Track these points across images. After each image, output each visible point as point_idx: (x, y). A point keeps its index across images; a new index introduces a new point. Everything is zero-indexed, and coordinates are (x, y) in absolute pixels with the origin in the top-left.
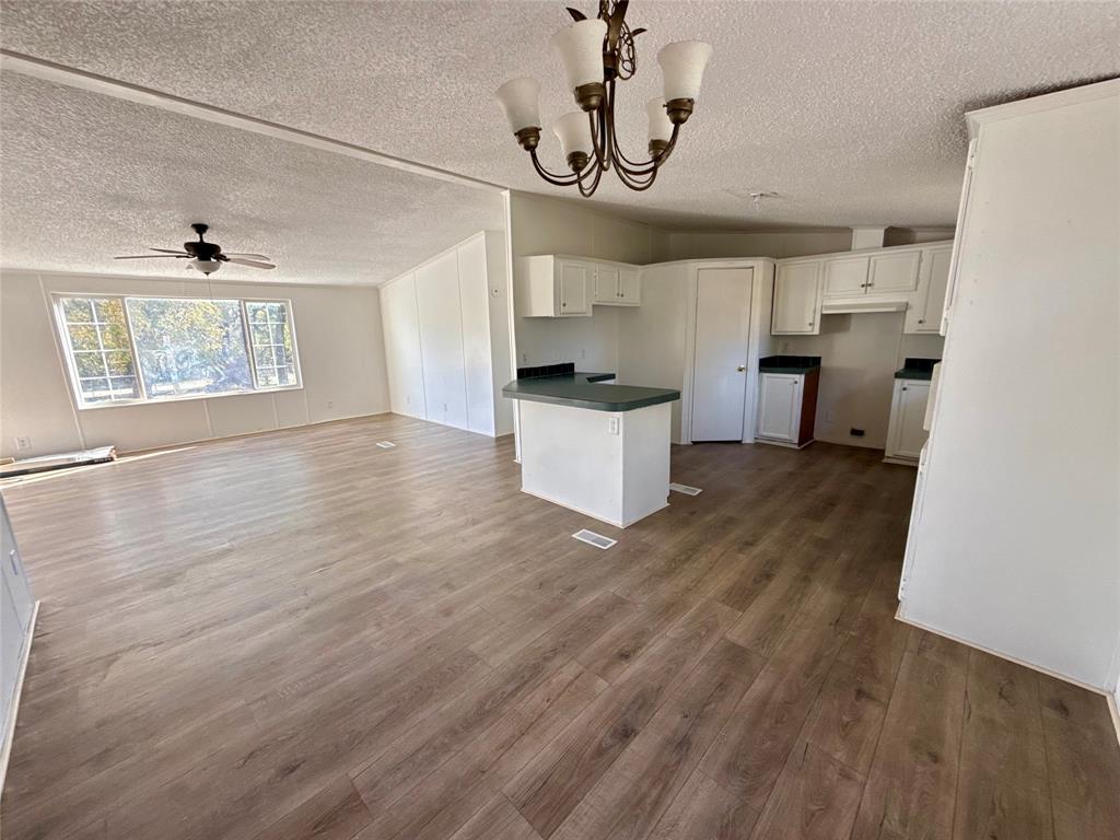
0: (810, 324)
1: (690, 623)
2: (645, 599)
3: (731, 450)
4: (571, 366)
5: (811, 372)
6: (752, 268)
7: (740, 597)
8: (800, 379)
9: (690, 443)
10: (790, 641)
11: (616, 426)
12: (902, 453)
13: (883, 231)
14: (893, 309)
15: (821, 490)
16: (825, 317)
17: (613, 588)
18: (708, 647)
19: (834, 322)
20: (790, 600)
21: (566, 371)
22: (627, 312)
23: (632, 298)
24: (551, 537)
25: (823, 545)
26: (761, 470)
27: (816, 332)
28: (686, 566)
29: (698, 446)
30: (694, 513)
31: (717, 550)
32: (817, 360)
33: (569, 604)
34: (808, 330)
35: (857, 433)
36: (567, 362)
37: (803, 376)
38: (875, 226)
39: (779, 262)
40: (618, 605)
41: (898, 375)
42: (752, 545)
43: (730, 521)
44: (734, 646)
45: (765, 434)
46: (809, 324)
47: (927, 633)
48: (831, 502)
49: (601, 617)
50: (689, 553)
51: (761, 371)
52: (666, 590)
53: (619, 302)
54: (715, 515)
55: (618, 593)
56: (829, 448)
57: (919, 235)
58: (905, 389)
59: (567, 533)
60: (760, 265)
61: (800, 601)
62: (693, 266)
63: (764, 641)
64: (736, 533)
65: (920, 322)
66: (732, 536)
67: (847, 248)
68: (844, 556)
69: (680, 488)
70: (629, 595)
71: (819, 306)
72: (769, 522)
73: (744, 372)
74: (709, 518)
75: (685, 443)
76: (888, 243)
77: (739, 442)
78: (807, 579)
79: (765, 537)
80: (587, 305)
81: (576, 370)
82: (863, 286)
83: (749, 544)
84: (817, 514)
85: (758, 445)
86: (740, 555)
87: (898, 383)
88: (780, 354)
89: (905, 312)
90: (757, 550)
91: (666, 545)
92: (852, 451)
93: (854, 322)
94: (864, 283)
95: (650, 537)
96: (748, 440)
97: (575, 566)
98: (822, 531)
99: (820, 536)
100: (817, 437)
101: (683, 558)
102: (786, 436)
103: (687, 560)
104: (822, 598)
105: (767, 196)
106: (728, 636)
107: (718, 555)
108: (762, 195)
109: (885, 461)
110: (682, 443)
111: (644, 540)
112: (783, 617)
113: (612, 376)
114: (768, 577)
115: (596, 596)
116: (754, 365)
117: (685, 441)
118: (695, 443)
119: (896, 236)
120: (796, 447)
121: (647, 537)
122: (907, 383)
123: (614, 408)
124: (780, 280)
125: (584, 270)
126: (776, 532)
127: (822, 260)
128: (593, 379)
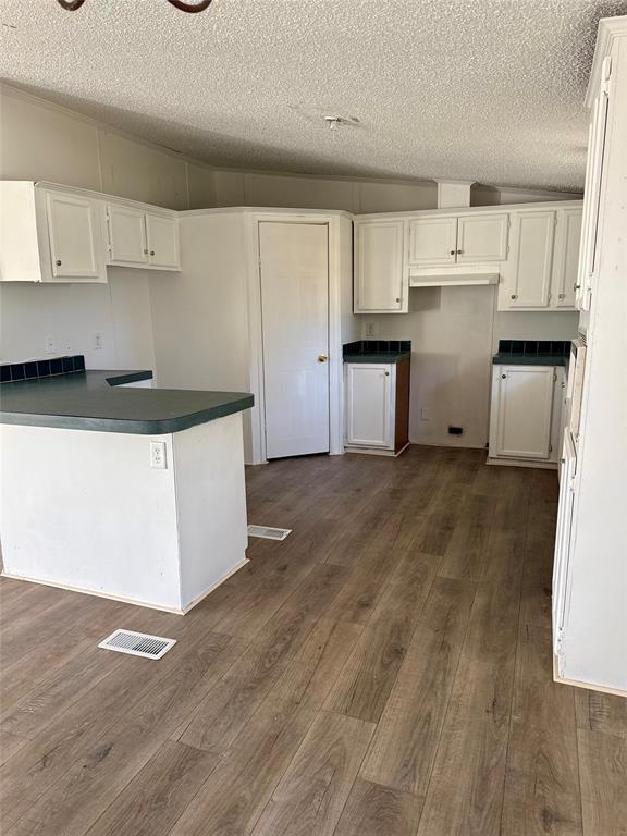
0: (398, 300)
1: (306, 766)
2: (231, 739)
3: (317, 465)
4: (80, 360)
5: (402, 361)
6: (327, 224)
7: (367, 699)
8: (392, 368)
9: (265, 462)
10: (446, 756)
11: (162, 456)
12: (507, 451)
13: (468, 188)
14: (486, 282)
15: (432, 510)
16: (412, 290)
17: (177, 733)
18: (338, 803)
19: (423, 297)
20: (432, 685)
21: (70, 368)
22: (161, 279)
23: (167, 259)
24: (60, 655)
25: (453, 588)
26: (359, 490)
27: (405, 310)
28: (286, 662)
29: (276, 465)
30: (285, 569)
31: (325, 624)
32: (406, 346)
33: (100, 787)
34: (395, 308)
35: (455, 431)
36: (71, 354)
37: (395, 366)
38: (461, 180)
39: (358, 219)
40: (188, 762)
41: (496, 361)
42: (367, 605)
43: (333, 574)
44: (376, 788)
45: (355, 440)
46: (394, 300)
47: (591, 693)
48: (447, 525)
49: (160, 798)
50: (287, 637)
51: (346, 360)
52: (263, 712)
53: (148, 263)
54: (314, 566)
55: (187, 741)
56: (427, 452)
57: (504, 195)
58: (504, 377)
59: (88, 642)
60: (336, 220)
61: (444, 684)
62: (250, 216)
63: (414, 766)
64: (346, 590)
65: (513, 297)
66: (340, 597)
67: (432, 206)
68: (479, 601)
69: (262, 532)
70: (204, 739)
71: (406, 277)
72: (382, 565)
73: (326, 363)
74: (306, 572)
75: (259, 462)
76: (474, 203)
77: (326, 454)
78: (444, 647)
79: (381, 591)
80: (98, 266)
81: (88, 366)
82: (452, 253)
83: (365, 605)
84: (435, 545)
85: (349, 457)
86: (356, 626)
87: (497, 369)
88: (364, 338)
89: (496, 286)
90: (375, 614)
91: (252, 630)
92: (452, 454)
93: (444, 298)
94: (454, 250)
95: (227, 620)
96: (337, 450)
97: (108, 703)
98: (447, 567)
99: (446, 575)
100: (412, 440)
101: (279, 647)
102: (380, 442)
103: (285, 650)
104: (469, 673)
105: (346, 122)
106: (364, 773)
107: (327, 631)
108: (339, 120)
109: (489, 462)
110: (254, 464)
111: (218, 630)
112: (429, 715)
113: (147, 375)
114: (398, 653)
115: (150, 755)
116: (337, 353)
117: (258, 460)
118: (271, 461)
119: (483, 195)
120: (392, 454)
121: (222, 622)
122: (506, 369)
123: (156, 428)
124: (360, 242)
125: (89, 210)
126: (394, 581)
127: (405, 218)
128: (117, 380)
